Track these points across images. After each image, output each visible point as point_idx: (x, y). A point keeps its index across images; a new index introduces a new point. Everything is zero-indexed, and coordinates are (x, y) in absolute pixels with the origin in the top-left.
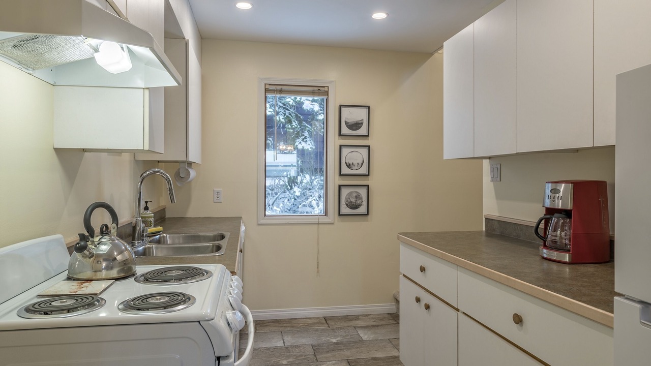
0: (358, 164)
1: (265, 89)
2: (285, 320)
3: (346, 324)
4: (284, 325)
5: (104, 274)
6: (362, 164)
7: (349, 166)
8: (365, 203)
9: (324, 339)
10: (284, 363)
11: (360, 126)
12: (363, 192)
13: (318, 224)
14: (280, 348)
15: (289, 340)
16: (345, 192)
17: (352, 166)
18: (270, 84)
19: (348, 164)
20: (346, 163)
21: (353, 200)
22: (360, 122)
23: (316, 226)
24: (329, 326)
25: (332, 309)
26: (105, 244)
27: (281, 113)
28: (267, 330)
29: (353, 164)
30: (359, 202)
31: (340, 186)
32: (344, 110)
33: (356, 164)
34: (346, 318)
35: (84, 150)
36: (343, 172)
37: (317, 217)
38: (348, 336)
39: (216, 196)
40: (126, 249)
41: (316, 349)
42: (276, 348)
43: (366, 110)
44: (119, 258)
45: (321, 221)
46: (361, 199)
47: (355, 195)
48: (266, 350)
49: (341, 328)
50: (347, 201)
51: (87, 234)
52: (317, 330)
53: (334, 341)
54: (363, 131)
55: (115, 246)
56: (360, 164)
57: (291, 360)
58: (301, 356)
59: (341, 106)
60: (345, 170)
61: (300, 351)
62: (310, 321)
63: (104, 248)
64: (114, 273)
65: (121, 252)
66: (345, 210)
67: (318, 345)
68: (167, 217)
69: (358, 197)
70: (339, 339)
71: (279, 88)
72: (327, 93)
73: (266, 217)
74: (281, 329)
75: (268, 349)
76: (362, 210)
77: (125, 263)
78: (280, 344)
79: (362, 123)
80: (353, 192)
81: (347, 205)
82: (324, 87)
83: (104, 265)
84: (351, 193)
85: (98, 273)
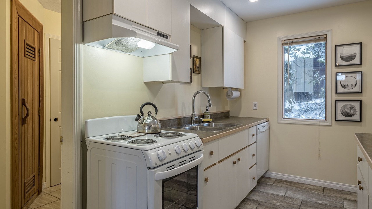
0: (352, 85)
1: (282, 43)
2: (296, 182)
3: (337, 195)
4: (293, 185)
5: (146, 131)
6: (356, 85)
7: (344, 87)
8: (358, 113)
9: (314, 199)
10: (277, 204)
11: (353, 58)
12: (357, 105)
13: (319, 125)
14: (281, 196)
15: (290, 193)
16: (340, 105)
17: (346, 86)
18: (285, 40)
19: (343, 86)
20: (341, 85)
21: (348, 111)
22: (353, 55)
23: (318, 127)
24: (323, 193)
25: (330, 183)
26: (150, 120)
27: (323, 56)
28: (280, 185)
29: (347, 85)
30: (353, 112)
31: (336, 101)
32: (338, 48)
33: (350, 85)
34: (341, 192)
35: (163, 83)
36: (339, 91)
37: (318, 121)
38: (333, 202)
39: (254, 106)
40: (157, 124)
41: (303, 203)
42: (278, 196)
43: (358, 46)
44: (153, 126)
45: (321, 124)
46: (355, 110)
47: (349, 107)
48: (272, 195)
49: (331, 196)
50: (343, 111)
51: (141, 115)
52: (313, 193)
53: (320, 202)
54: (357, 61)
55: (153, 121)
56: (354, 85)
57: (282, 204)
58: (291, 204)
59: (336, 46)
60: (340, 89)
61: (292, 201)
62: (312, 187)
63: (149, 121)
64: (150, 131)
65: (154, 124)
66: (340, 117)
67: (307, 202)
68: (230, 116)
69: (352, 108)
70: (325, 202)
71: (291, 41)
72: (325, 39)
73: (283, 119)
74: (289, 187)
75: (273, 195)
76: (357, 117)
77: (155, 128)
78: (282, 194)
79: (355, 56)
80: (347, 105)
81: (342, 114)
82: (323, 35)
83: (147, 128)
84: (346, 106)
85: (144, 131)
